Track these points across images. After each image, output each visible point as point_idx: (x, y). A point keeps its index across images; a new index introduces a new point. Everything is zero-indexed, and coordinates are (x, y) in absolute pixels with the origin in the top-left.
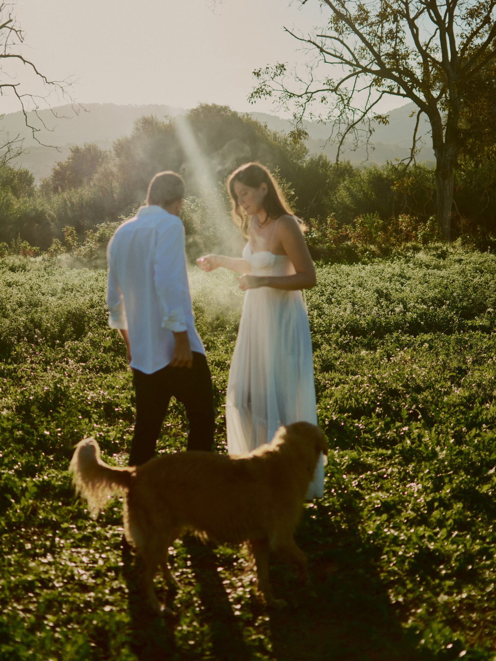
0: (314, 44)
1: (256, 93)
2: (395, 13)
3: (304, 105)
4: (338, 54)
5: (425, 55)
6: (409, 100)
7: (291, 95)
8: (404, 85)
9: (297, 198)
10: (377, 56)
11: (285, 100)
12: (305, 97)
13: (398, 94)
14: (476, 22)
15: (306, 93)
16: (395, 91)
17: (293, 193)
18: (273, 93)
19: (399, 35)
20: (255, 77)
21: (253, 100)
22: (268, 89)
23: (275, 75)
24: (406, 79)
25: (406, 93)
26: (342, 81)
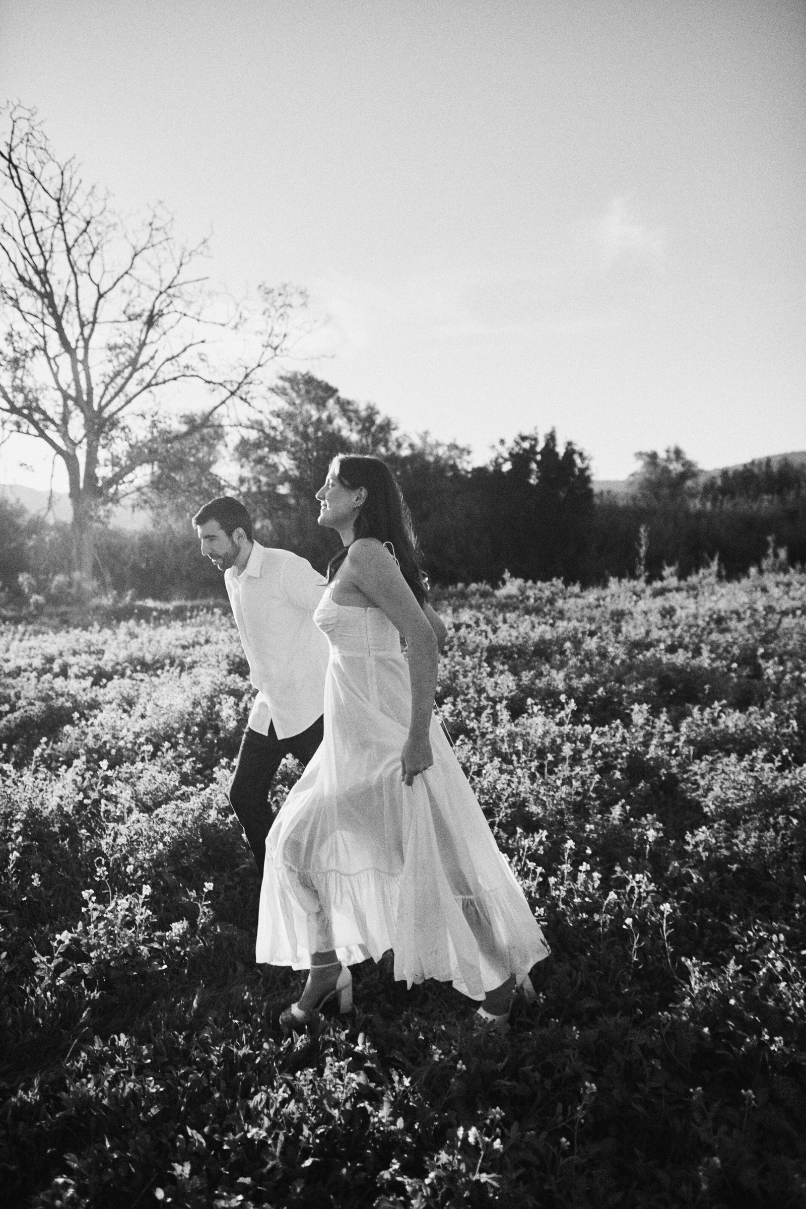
6: (42, 440)
8: (36, 424)
13: (28, 433)
16: (24, 428)
24: (37, 416)
25: (36, 432)
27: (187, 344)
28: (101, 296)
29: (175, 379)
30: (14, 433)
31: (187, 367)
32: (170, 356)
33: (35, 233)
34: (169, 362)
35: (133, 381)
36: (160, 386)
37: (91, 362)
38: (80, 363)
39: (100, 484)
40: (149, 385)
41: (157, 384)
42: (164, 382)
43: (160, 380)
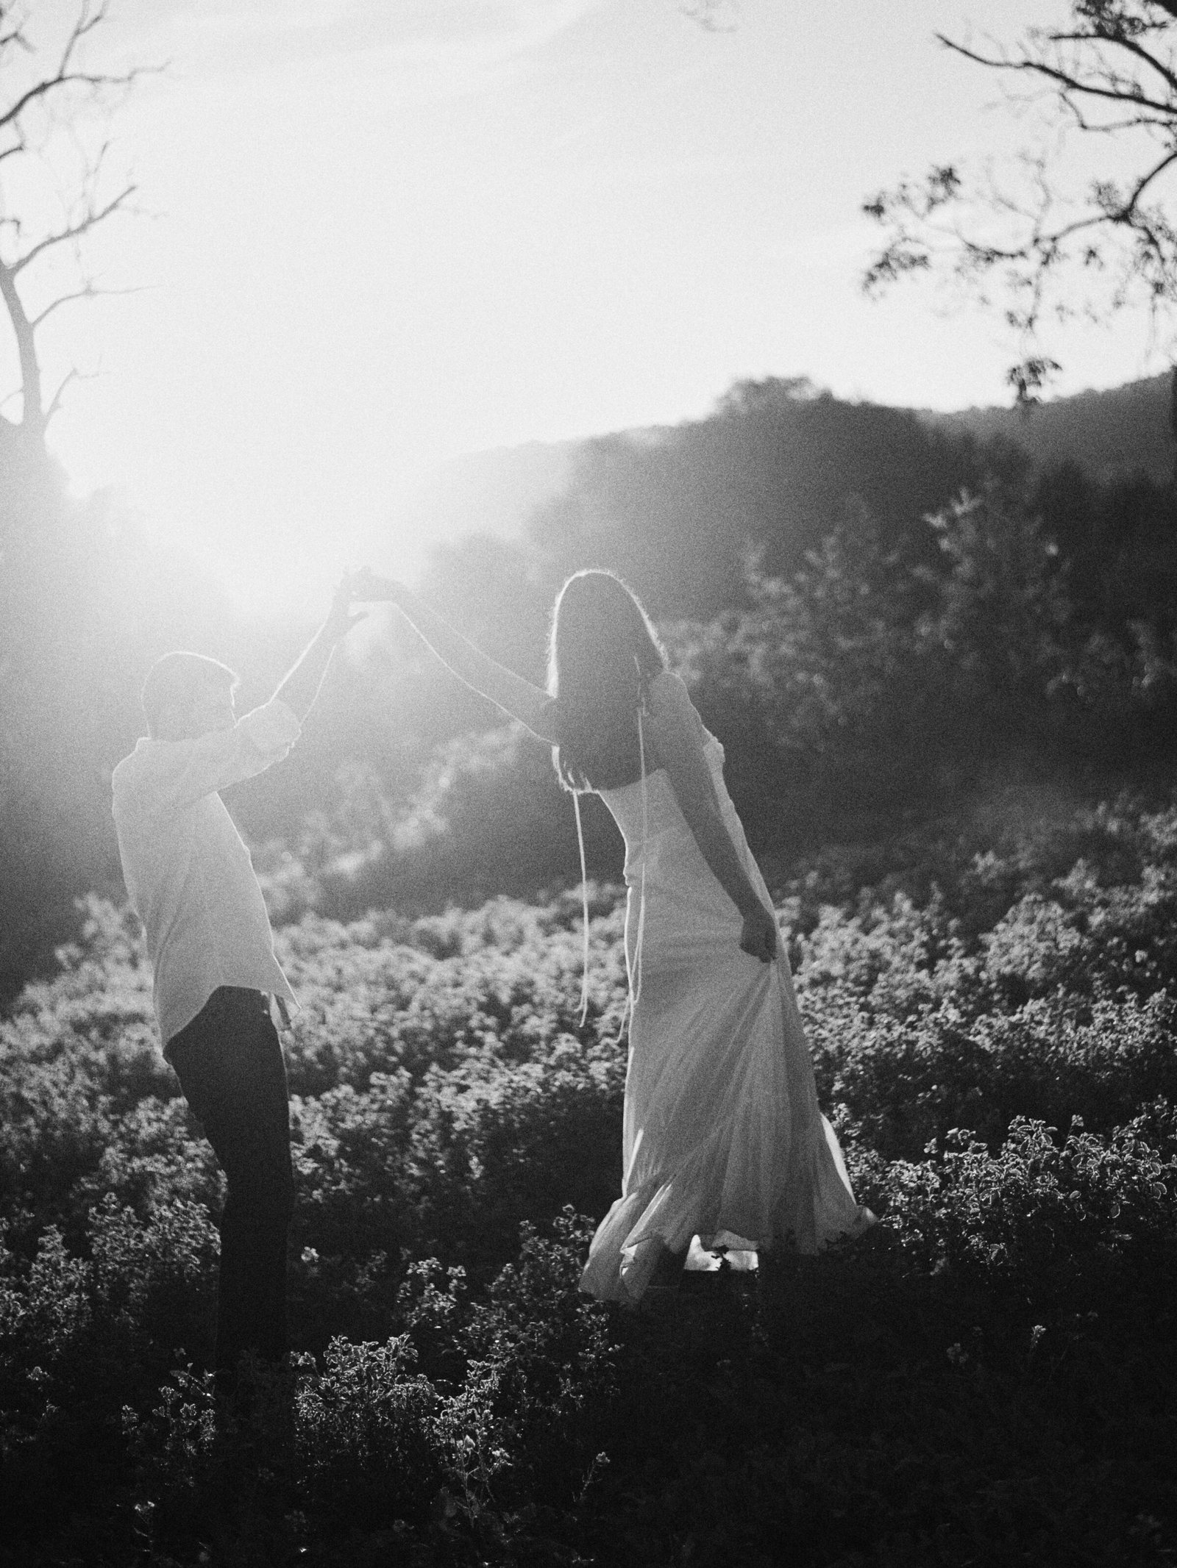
0: (1044, 69)
1: (881, 266)
3: (1034, 281)
4: (1124, 89)
7: (992, 256)
9: (1067, 565)
11: (972, 272)
12: (1035, 256)
15: (1036, 241)
17: (1053, 550)
18: (933, 259)
20: (870, 219)
21: (876, 288)
22: (916, 251)
23: (933, 202)
26: (1143, 183)
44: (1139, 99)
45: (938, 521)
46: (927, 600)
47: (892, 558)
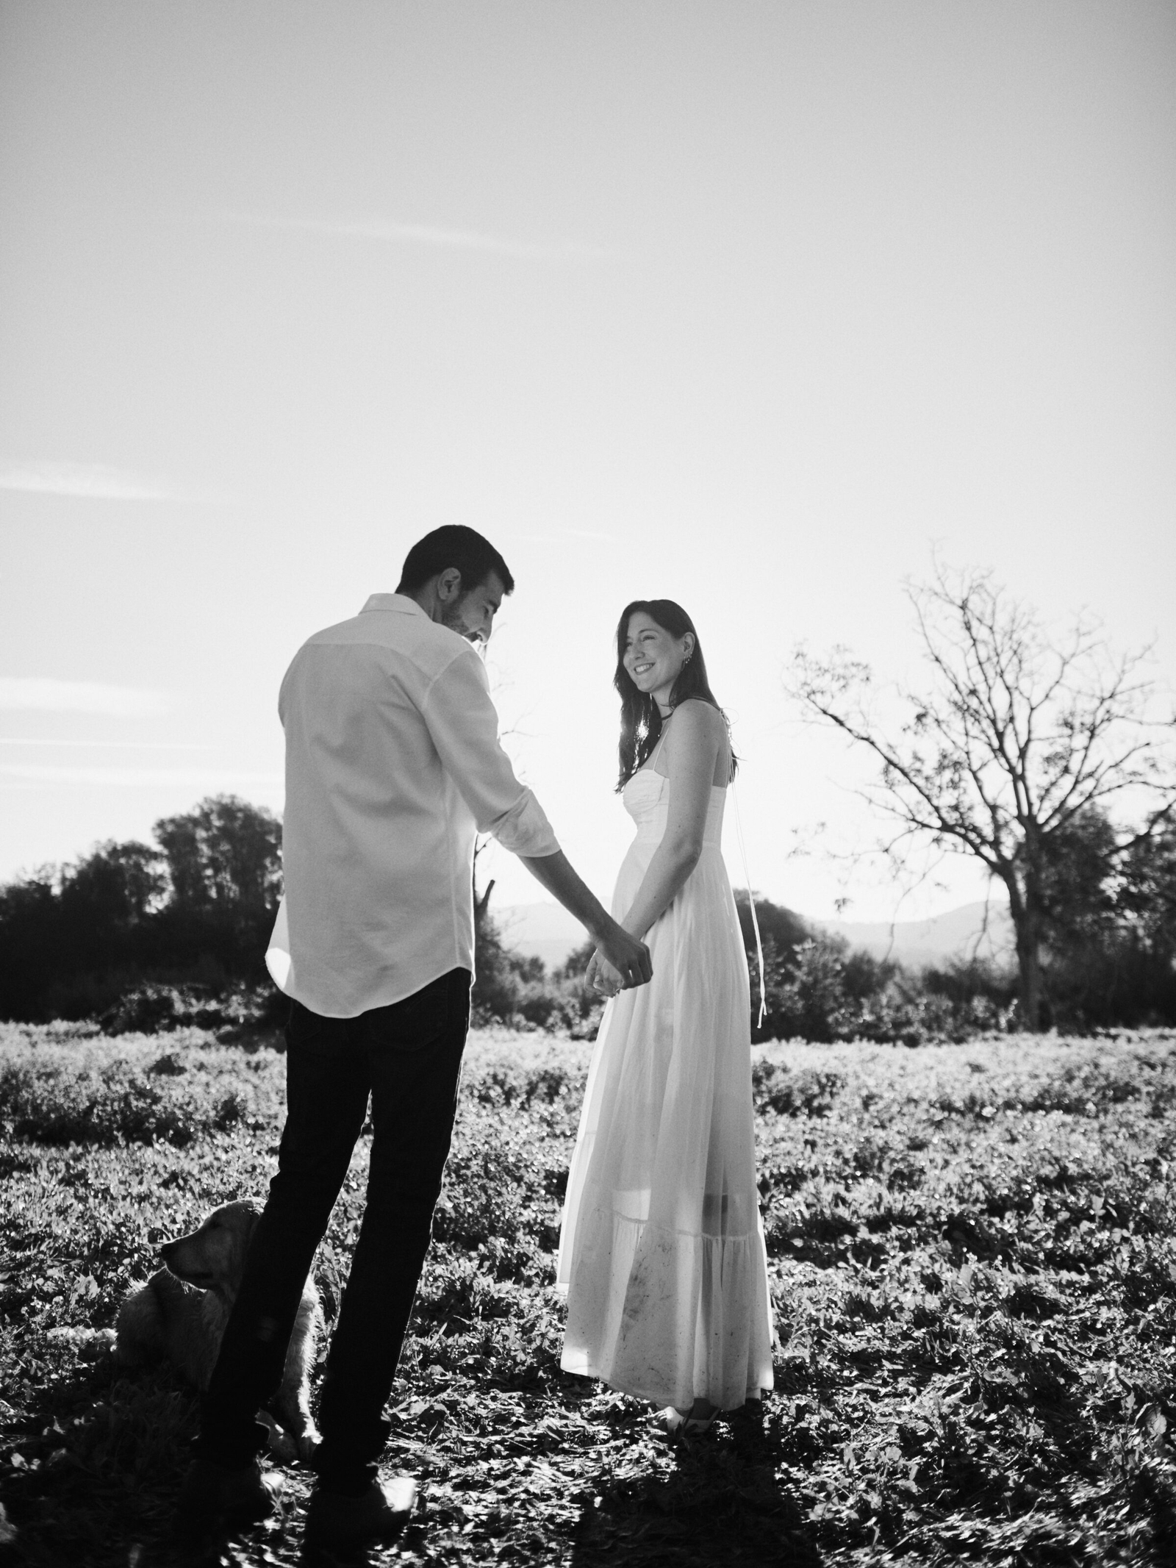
0: (862, 794)
2: (957, 765)
5: (994, 808)
6: (978, 858)
8: (971, 843)
9: (843, 974)
10: (937, 809)
13: (965, 852)
14: (1054, 771)
16: (960, 849)
19: (963, 784)
24: (972, 836)
25: (973, 851)
26: (895, 840)
27: (1131, 748)
28: (1032, 709)
29: (1119, 786)
30: (948, 854)
31: (1134, 773)
32: (1113, 764)
33: (980, 663)
34: (1113, 770)
35: (1076, 793)
36: (1104, 795)
37: (1028, 775)
38: (1019, 779)
39: (1046, 902)
40: (1090, 796)
41: (1100, 794)
42: (1109, 790)
43: (1105, 788)
44: (893, 810)
45: (797, 948)
46: (789, 978)
47: (780, 960)
